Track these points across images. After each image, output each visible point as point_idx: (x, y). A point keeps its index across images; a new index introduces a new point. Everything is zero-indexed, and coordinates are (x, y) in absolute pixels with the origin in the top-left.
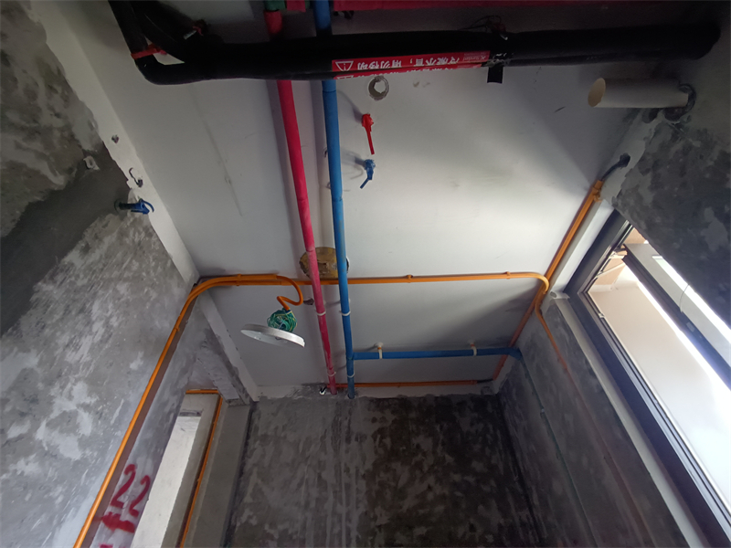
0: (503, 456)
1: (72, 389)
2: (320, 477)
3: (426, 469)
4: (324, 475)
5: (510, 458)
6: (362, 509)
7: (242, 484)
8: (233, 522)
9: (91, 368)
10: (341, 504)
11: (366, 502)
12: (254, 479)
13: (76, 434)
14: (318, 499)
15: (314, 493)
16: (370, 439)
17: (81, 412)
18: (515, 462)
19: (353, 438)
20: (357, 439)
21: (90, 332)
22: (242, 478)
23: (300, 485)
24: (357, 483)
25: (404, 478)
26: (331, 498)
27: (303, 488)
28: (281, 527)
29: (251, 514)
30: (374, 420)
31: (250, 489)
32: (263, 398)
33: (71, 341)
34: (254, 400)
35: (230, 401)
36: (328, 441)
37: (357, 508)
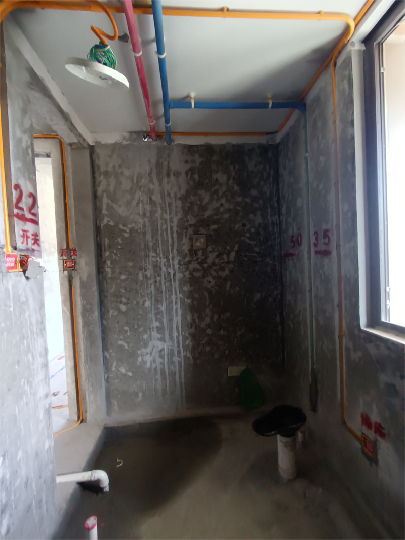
0: (271, 186)
2: (151, 199)
3: (220, 194)
4: (153, 198)
5: (275, 187)
6: (180, 216)
7: (98, 203)
8: (98, 224)
10: (166, 213)
11: (182, 213)
12: (105, 200)
14: (151, 212)
15: (148, 208)
16: (183, 175)
18: (278, 190)
19: (172, 174)
20: (174, 175)
22: (97, 200)
23: (138, 204)
24: (175, 202)
25: (206, 199)
26: (159, 210)
27: (141, 205)
28: (130, 226)
29: (109, 219)
30: (187, 162)
31: (105, 207)
32: (98, 143)
34: (91, 144)
35: (71, 145)
36: (154, 175)
37: (176, 215)
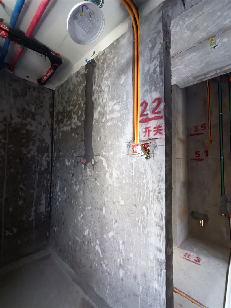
1: (108, 105)
9: (110, 97)
13: (116, 111)
17: (114, 107)
21: (105, 92)
33: (103, 99)
